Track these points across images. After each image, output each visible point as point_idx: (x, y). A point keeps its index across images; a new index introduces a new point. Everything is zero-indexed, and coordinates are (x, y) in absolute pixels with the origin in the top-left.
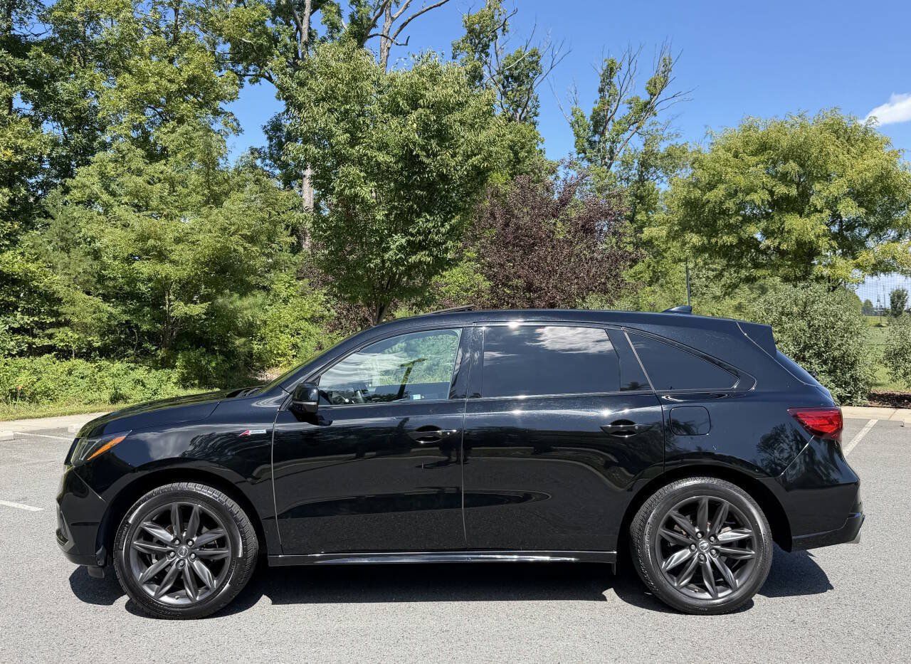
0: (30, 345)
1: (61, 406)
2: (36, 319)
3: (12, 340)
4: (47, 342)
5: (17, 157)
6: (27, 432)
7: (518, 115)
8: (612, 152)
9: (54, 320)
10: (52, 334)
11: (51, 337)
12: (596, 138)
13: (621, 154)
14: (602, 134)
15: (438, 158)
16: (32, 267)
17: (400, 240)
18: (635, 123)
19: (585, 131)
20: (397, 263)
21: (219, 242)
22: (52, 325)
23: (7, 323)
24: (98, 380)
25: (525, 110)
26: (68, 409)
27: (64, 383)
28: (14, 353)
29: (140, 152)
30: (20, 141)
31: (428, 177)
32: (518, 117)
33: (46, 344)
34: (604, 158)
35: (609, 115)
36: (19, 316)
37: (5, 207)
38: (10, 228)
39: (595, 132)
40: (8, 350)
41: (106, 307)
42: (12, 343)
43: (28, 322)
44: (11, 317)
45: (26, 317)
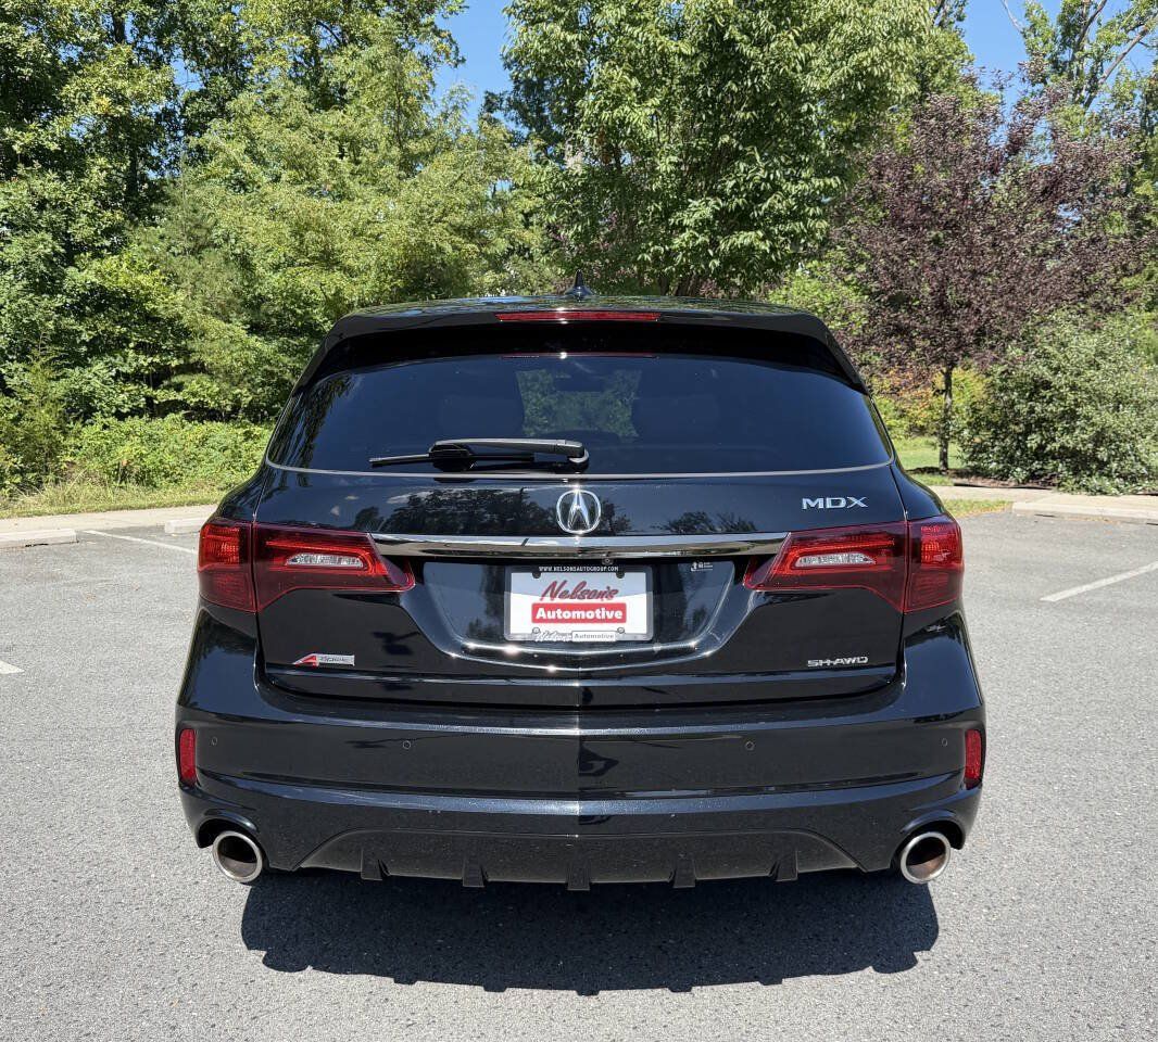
0: (149, 399)
1: (184, 491)
2: (157, 360)
3: (122, 392)
4: (173, 395)
5: (118, 108)
6: (106, 531)
8: (1094, 78)
9: (182, 362)
10: (182, 383)
11: (179, 387)
12: (1066, 56)
13: (1110, 82)
14: (1078, 47)
15: (773, 46)
16: (144, 280)
17: (701, 209)
18: (1138, 26)
19: (1046, 43)
20: (697, 254)
21: (415, 234)
22: (180, 370)
23: (113, 366)
24: (244, 454)
25: (942, 11)
26: (192, 496)
27: (192, 456)
28: (125, 410)
29: (301, 91)
30: (120, 84)
31: (753, 85)
33: (172, 398)
34: (1078, 90)
35: (1092, 12)
36: (131, 354)
37: (103, 188)
38: (111, 220)
39: (1065, 44)
40: (117, 406)
41: (254, 342)
42: (122, 396)
43: (146, 364)
44: (119, 357)
45: (142, 357)
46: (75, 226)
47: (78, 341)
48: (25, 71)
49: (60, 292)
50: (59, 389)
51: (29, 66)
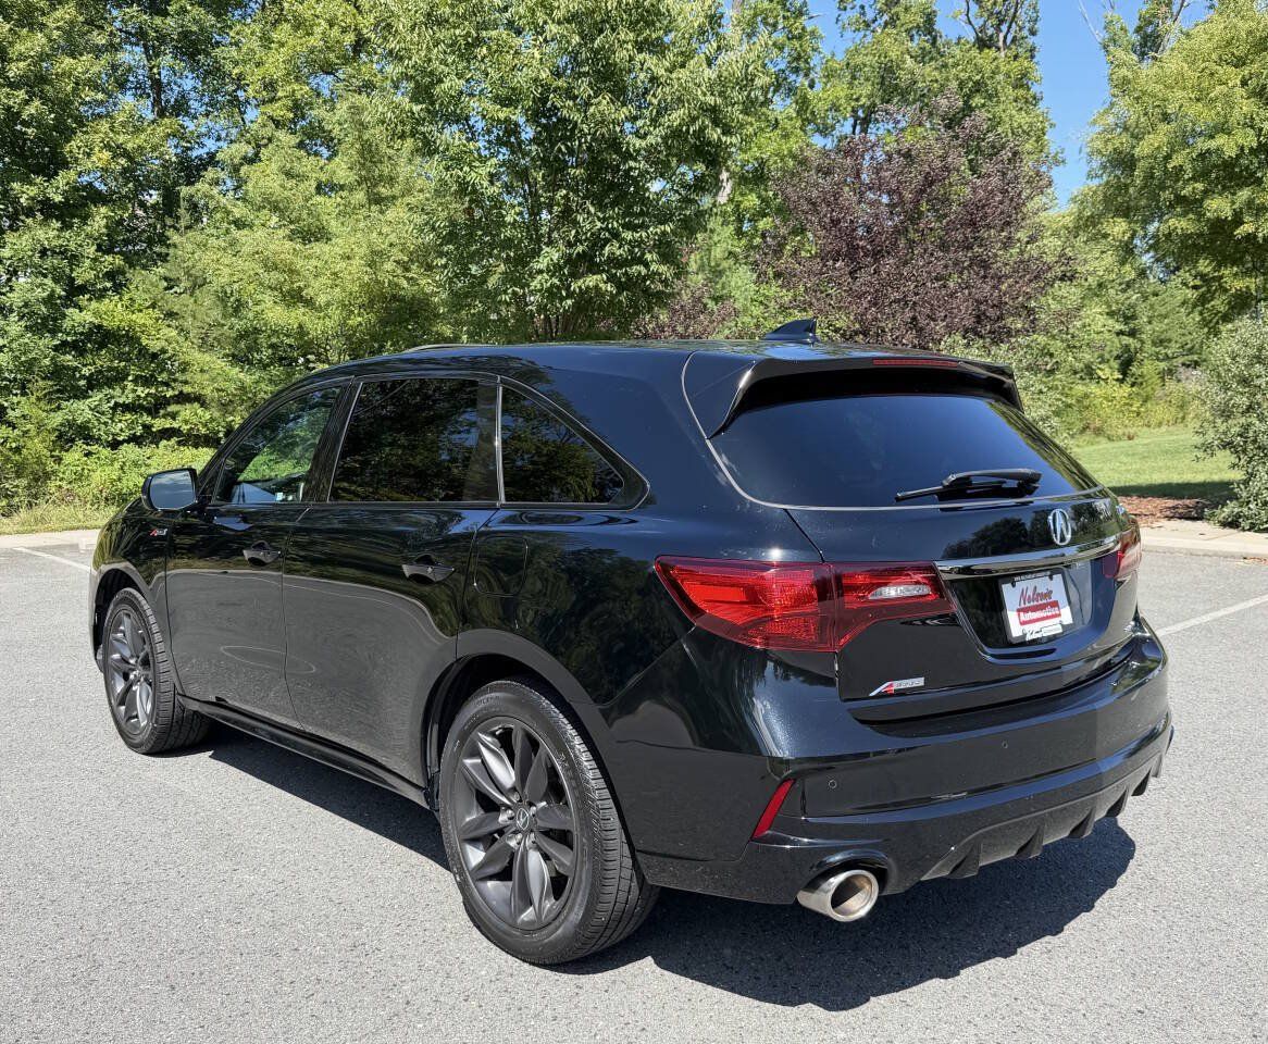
0: (147, 427)
2: (153, 391)
3: (120, 421)
4: (167, 424)
5: (119, 161)
7: (1001, 36)
9: (176, 392)
10: (177, 413)
11: (174, 416)
22: (175, 400)
23: (112, 397)
25: (1014, 27)
28: (121, 438)
30: (121, 138)
32: (1001, 39)
33: (168, 426)
36: (130, 386)
37: (104, 235)
38: (111, 264)
39: (1143, 54)
40: (113, 435)
41: (235, 372)
42: (119, 425)
43: (143, 395)
44: (118, 389)
45: (140, 389)
46: (80, 270)
47: (78, 375)
48: (29, 131)
49: (61, 331)
50: (57, 419)
51: (33, 127)
